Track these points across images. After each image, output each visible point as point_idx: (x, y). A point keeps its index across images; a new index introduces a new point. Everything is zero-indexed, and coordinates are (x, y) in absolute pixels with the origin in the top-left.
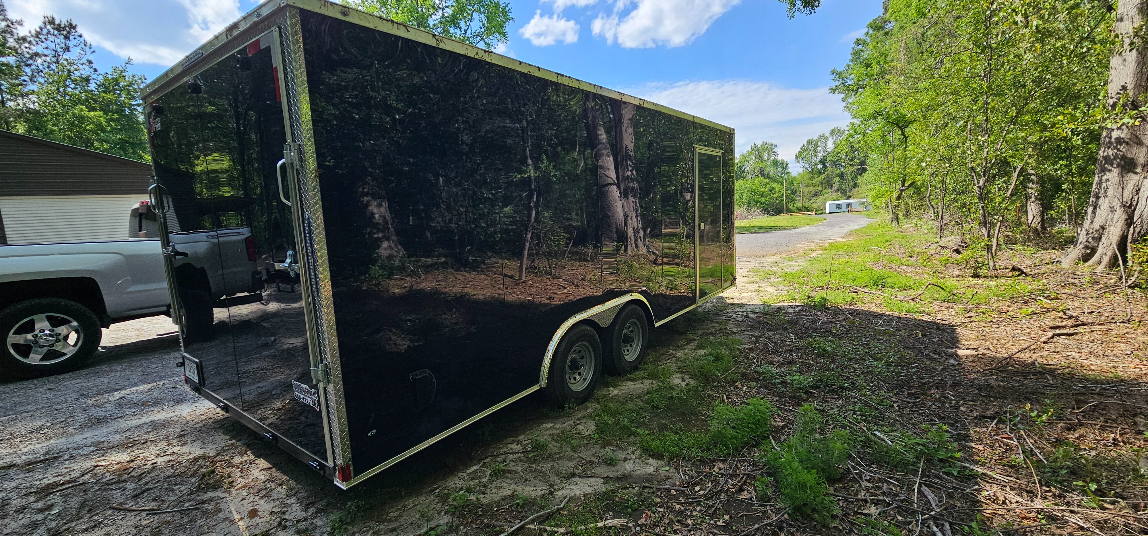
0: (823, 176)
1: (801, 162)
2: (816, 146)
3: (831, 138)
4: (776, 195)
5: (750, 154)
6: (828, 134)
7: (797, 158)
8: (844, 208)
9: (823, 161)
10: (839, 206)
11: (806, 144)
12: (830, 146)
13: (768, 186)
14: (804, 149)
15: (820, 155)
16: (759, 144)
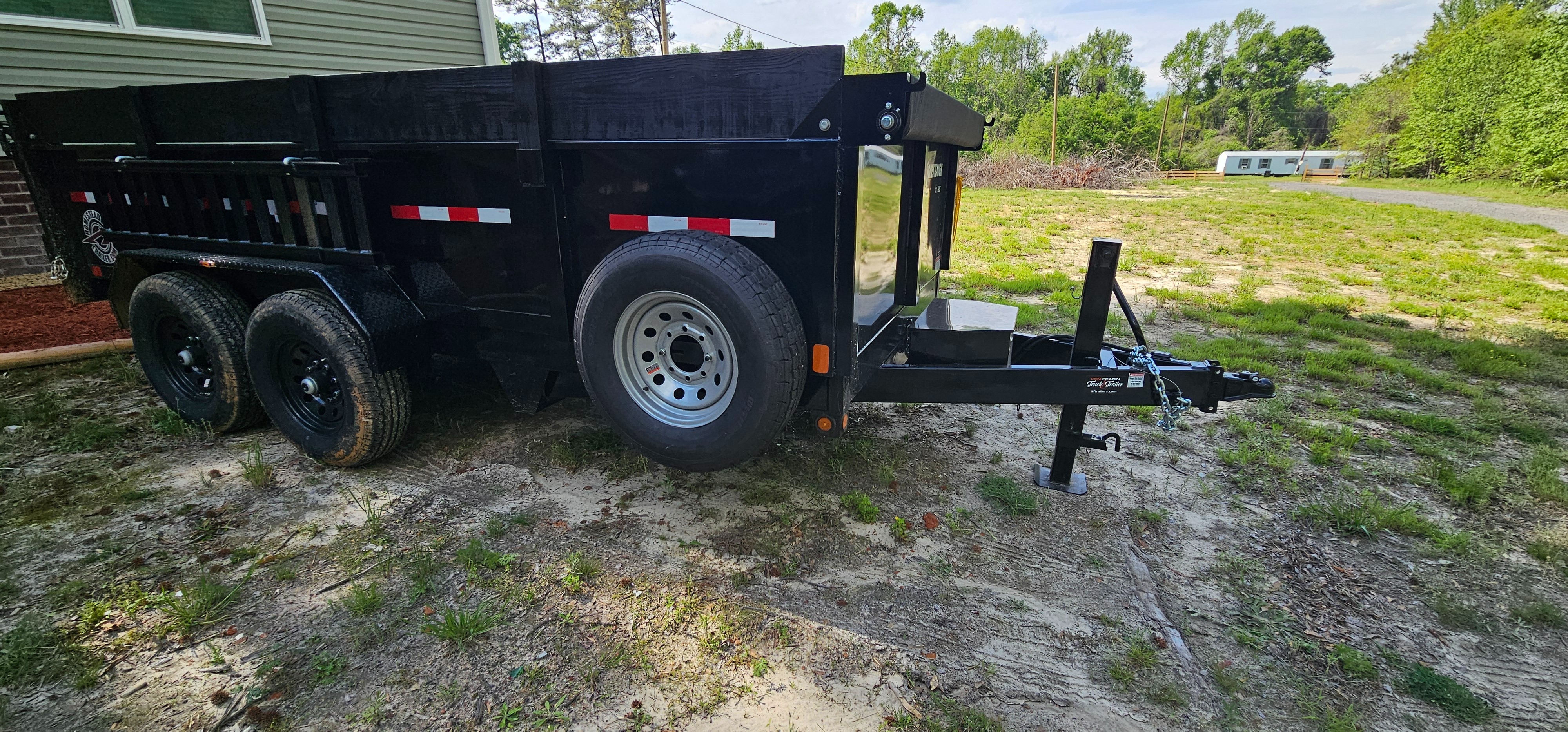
0: (1207, 104)
1: (1171, 73)
2: (1203, 45)
3: (1235, 32)
4: (1135, 130)
5: (1084, 49)
6: (1229, 23)
7: (1165, 66)
8: (1254, 167)
9: (1210, 77)
10: (1245, 162)
11: (1185, 41)
12: (1231, 48)
13: (1122, 111)
14: (1182, 50)
15: (1208, 64)
16: (1104, 32)
